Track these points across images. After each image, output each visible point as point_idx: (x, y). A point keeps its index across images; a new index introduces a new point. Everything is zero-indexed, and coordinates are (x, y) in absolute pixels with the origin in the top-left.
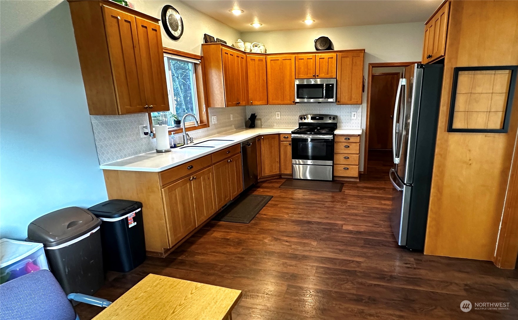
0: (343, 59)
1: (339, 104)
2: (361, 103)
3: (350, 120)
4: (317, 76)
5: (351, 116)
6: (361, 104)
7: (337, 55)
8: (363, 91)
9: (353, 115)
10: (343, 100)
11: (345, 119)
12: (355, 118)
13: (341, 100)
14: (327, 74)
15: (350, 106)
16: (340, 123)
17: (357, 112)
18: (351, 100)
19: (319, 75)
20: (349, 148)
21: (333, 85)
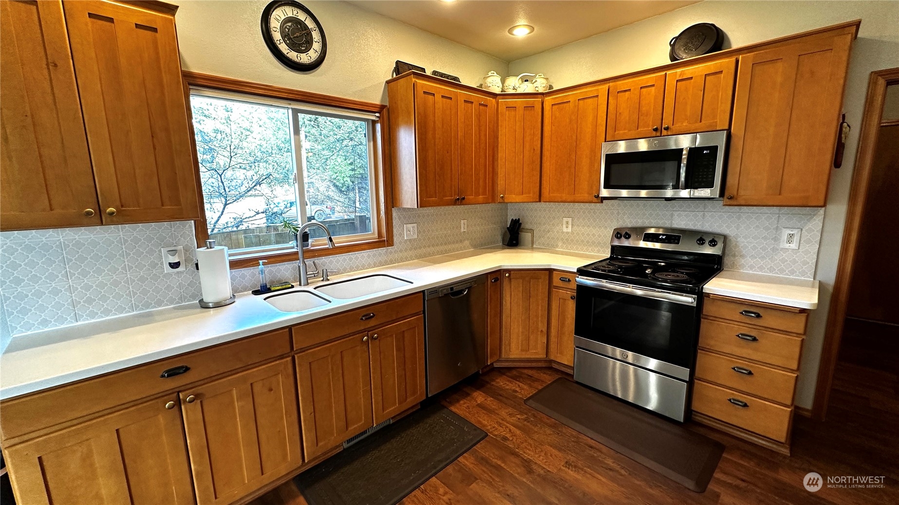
0: (758, 69)
1: (735, 203)
2: (822, 203)
3: (774, 250)
4: (667, 129)
5: (776, 239)
6: (824, 206)
7: (737, 61)
8: (837, 162)
9: (785, 237)
10: (746, 193)
11: (754, 248)
12: (794, 246)
13: (742, 192)
14: (696, 122)
15: (778, 212)
16: (734, 256)
17: (802, 229)
18: (780, 195)
19: (671, 126)
20: (754, 344)
21: (714, 149)
